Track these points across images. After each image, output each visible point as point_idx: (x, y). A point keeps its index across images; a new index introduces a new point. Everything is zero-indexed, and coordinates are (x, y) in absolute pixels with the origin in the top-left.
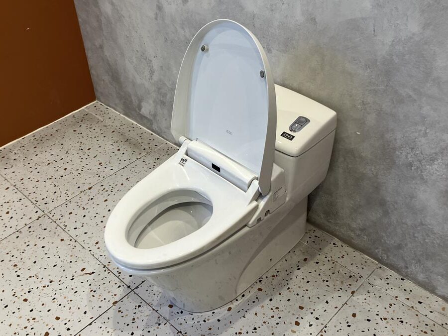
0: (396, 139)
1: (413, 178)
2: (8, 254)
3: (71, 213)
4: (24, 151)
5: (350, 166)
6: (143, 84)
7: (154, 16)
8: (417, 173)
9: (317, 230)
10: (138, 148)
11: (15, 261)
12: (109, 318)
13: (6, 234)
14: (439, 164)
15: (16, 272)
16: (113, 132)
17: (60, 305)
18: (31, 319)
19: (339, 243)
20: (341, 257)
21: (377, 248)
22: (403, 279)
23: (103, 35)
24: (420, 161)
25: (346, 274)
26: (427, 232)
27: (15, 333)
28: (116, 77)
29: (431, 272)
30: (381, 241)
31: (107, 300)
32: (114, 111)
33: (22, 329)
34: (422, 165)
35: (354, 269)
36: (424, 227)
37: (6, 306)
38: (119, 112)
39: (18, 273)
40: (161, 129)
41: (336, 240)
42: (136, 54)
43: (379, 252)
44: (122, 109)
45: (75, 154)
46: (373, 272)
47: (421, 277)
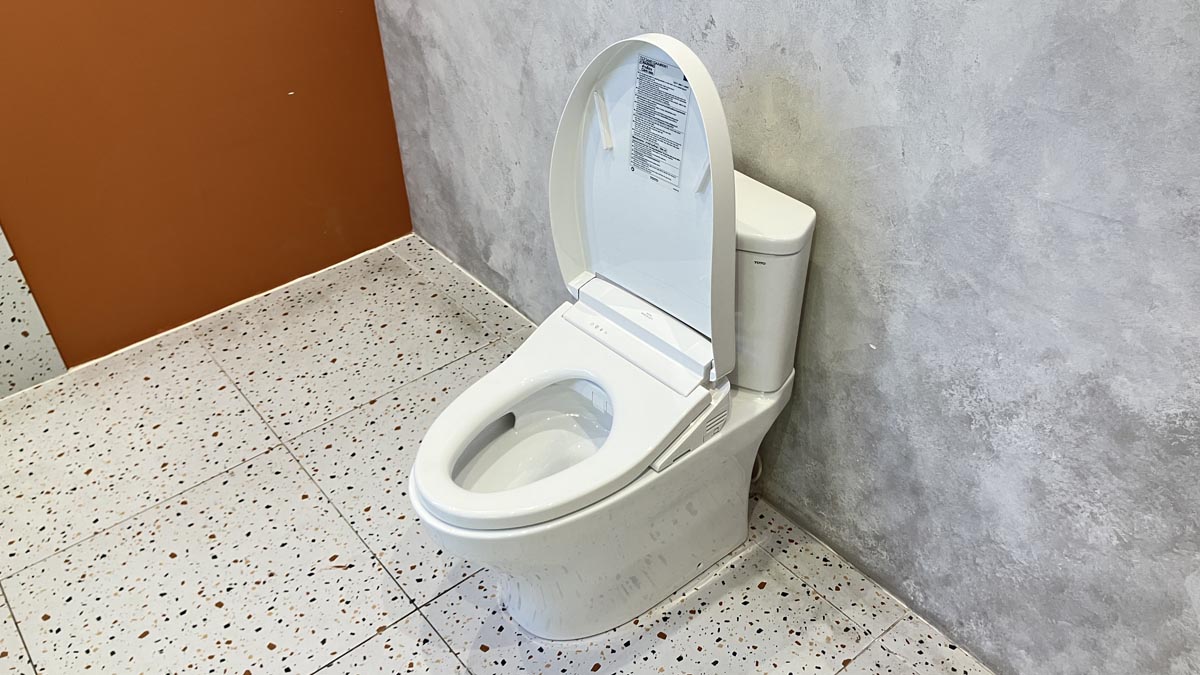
0: (941, 367)
1: (974, 447)
2: (202, 512)
3: (329, 447)
4: (266, 320)
5: (856, 409)
6: (496, 211)
7: (518, 88)
8: (981, 437)
9: (795, 529)
10: (475, 331)
11: (213, 528)
12: (365, 658)
13: (205, 476)
14: (1021, 425)
15: (212, 548)
16: (435, 295)
17: (280, 621)
18: (223, 642)
19: (835, 559)
20: (834, 589)
21: (907, 578)
22: (953, 647)
23: (430, 113)
24: (987, 415)
25: (838, 623)
26: (999, 557)
27: (191, 666)
28: (448, 193)
29: (1008, 640)
30: (913, 565)
31: (367, 622)
32: (443, 256)
33: (204, 660)
34: (990, 424)
35: (856, 616)
36: (993, 545)
37: (183, 613)
38: (451, 258)
39: (214, 552)
40: (522, 299)
41: (830, 552)
42: (485, 154)
43: (910, 586)
44: (457, 254)
45: (357, 331)
46: (893, 626)
47: (988, 646)
